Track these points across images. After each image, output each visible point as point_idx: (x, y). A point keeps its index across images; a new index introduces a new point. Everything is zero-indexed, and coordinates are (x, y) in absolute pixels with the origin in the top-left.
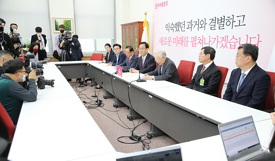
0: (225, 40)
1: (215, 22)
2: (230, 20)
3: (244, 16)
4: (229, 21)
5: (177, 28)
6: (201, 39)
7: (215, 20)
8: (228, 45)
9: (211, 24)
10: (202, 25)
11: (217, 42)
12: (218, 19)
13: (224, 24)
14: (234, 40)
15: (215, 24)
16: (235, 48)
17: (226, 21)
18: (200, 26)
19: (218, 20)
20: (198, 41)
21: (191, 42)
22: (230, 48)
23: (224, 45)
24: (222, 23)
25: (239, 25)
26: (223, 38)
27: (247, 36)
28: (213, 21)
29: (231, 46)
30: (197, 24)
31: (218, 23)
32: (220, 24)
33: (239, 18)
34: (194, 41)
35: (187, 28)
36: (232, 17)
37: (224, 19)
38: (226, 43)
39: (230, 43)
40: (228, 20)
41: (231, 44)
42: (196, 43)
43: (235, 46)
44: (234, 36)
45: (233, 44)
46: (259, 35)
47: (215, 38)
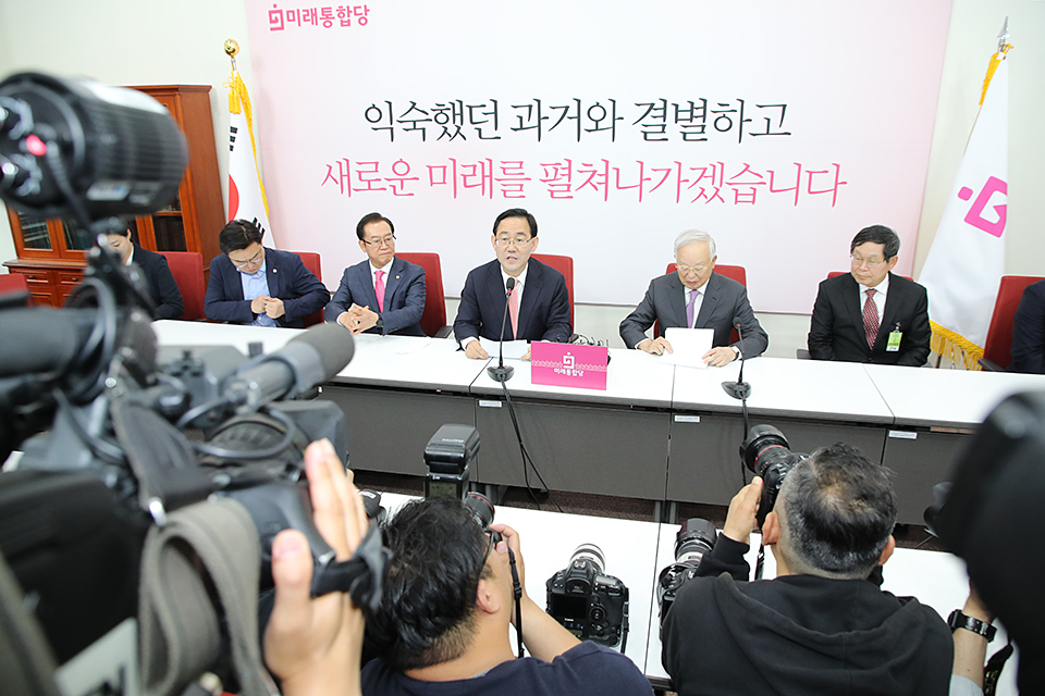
0: (713, 176)
1: (664, 117)
2: (727, 114)
3: (784, 106)
4: (724, 116)
5: (450, 126)
6: (595, 172)
7: (665, 109)
8: (726, 191)
9: (643, 122)
10: (597, 122)
11: (679, 182)
12: (677, 106)
13: (703, 127)
14: (747, 177)
15: (662, 123)
16: (753, 202)
17: (711, 117)
18: (586, 123)
19: (677, 111)
20: (578, 179)
21: (544, 181)
22: (736, 202)
23: (710, 192)
24: (699, 121)
25: (768, 133)
26: (705, 169)
27: (799, 165)
28: (653, 112)
29: (737, 195)
30: (568, 115)
31: (677, 120)
32: (688, 123)
33: (766, 112)
34: (558, 176)
35: (516, 130)
36: (738, 106)
37: (705, 108)
38: (717, 184)
39: (733, 186)
40: (721, 114)
41: (737, 191)
42: (569, 186)
43: (754, 195)
44: (748, 166)
45: (742, 189)
46: (838, 166)
47: (669, 170)
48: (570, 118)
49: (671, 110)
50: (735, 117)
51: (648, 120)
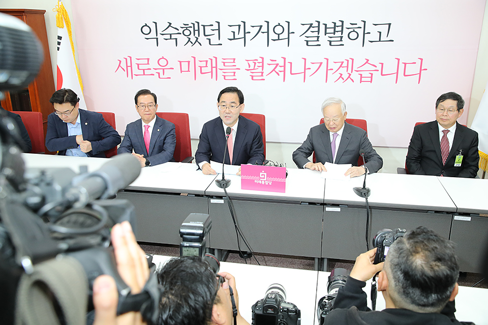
0: (347, 67)
1: (318, 31)
2: (356, 30)
3: (390, 24)
4: (354, 31)
5: (192, 36)
6: (277, 64)
7: (319, 27)
8: (355, 76)
9: (306, 34)
10: (279, 35)
11: (327, 70)
12: (326, 25)
13: (341, 37)
14: (367, 67)
15: (317, 35)
16: (371, 82)
17: (346, 32)
18: (273, 36)
19: (326, 28)
20: (268, 69)
21: (248, 70)
22: (361, 82)
23: (345, 76)
24: (339, 34)
25: (380, 41)
26: (343, 62)
27: (399, 60)
28: (312, 29)
29: (361, 77)
30: (261, 31)
31: (326, 33)
32: (332, 35)
33: (379, 28)
34: (256, 67)
35: (231, 40)
36: (362, 25)
37: (342, 26)
38: (350, 71)
39: (359, 73)
40: (352, 30)
41: (361, 75)
42: (262, 73)
43: (371, 77)
44: (368, 60)
45: (364, 74)
46: (422, 59)
47: (321, 63)
48: (263, 33)
49: (322, 28)
50: (360, 31)
51: (309, 34)
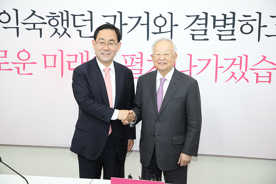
0: (241, 64)
1: (206, 24)
2: (250, 22)
4: (247, 24)
7: (206, 19)
8: (250, 75)
9: (191, 27)
10: (160, 27)
11: (217, 68)
13: (233, 31)
14: (264, 65)
15: (204, 28)
16: (270, 82)
17: (238, 25)
18: (153, 28)
19: (215, 20)
20: (147, 66)
22: (257, 82)
23: (238, 75)
24: (230, 27)
26: (235, 60)
28: (198, 21)
29: (257, 77)
30: (140, 22)
31: (214, 26)
32: (222, 28)
34: (134, 63)
36: (257, 17)
37: (234, 18)
38: (243, 70)
39: (255, 71)
40: (245, 23)
41: (257, 74)
42: (141, 70)
43: (270, 77)
44: (265, 57)
45: (261, 73)
47: (209, 60)
48: (142, 25)
49: (210, 20)
50: (255, 25)
51: (195, 26)
